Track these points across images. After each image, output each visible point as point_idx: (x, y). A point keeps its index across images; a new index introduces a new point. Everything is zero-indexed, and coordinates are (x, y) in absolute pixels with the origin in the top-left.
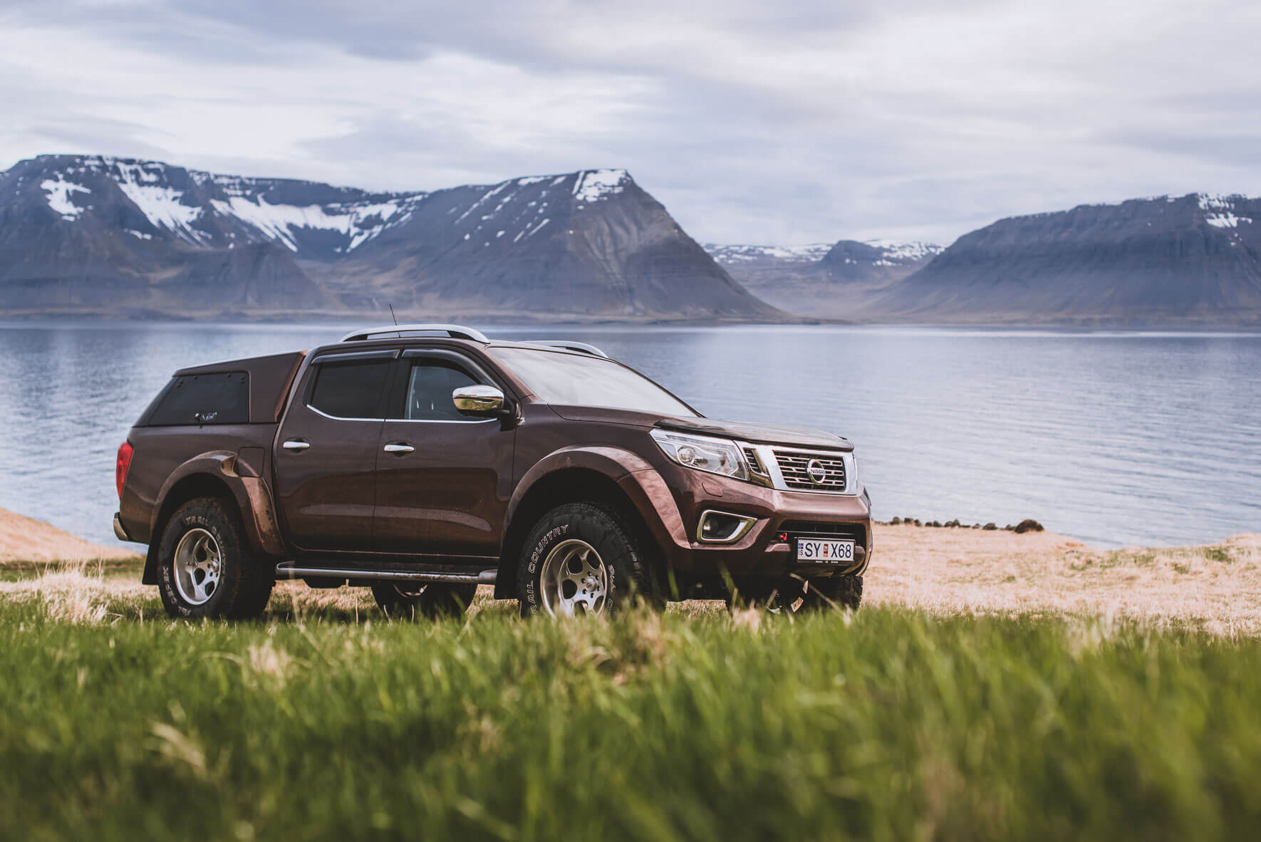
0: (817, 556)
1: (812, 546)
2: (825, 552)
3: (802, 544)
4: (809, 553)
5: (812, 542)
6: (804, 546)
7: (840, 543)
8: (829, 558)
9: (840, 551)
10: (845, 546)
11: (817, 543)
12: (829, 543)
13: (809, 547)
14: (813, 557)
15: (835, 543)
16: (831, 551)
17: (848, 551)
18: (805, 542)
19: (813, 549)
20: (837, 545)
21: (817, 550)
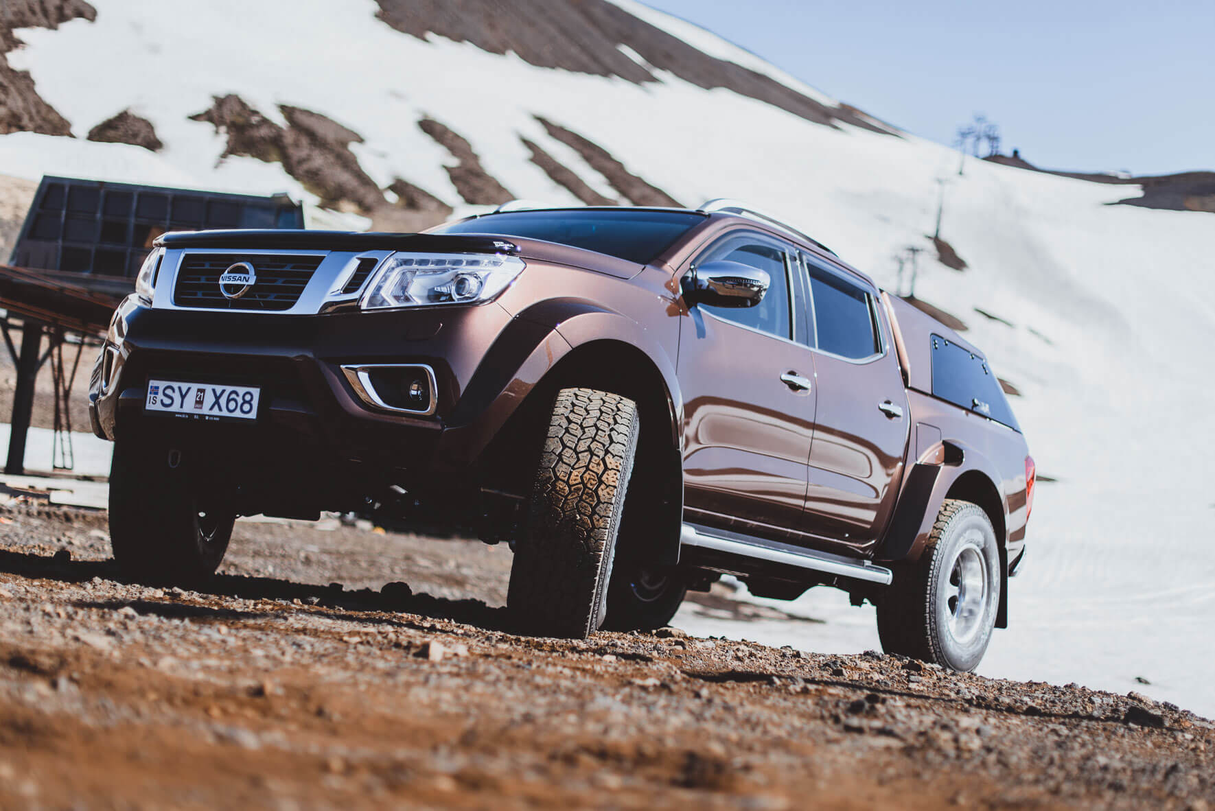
0: (182, 407)
1: (174, 391)
2: (197, 402)
3: (157, 388)
4: (167, 401)
5: (175, 385)
6: (161, 391)
7: (229, 389)
8: (205, 410)
9: (228, 401)
10: (241, 395)
11: (185, 386)
12: (208, 388)
13: (169, 392)
14: (175, 408)
15: (219, 389)
16: (209, 399)
17: (245, 402)
18: (162, 384)
19: (177, 396)
20: (223, 391)
21: (183, 397)
